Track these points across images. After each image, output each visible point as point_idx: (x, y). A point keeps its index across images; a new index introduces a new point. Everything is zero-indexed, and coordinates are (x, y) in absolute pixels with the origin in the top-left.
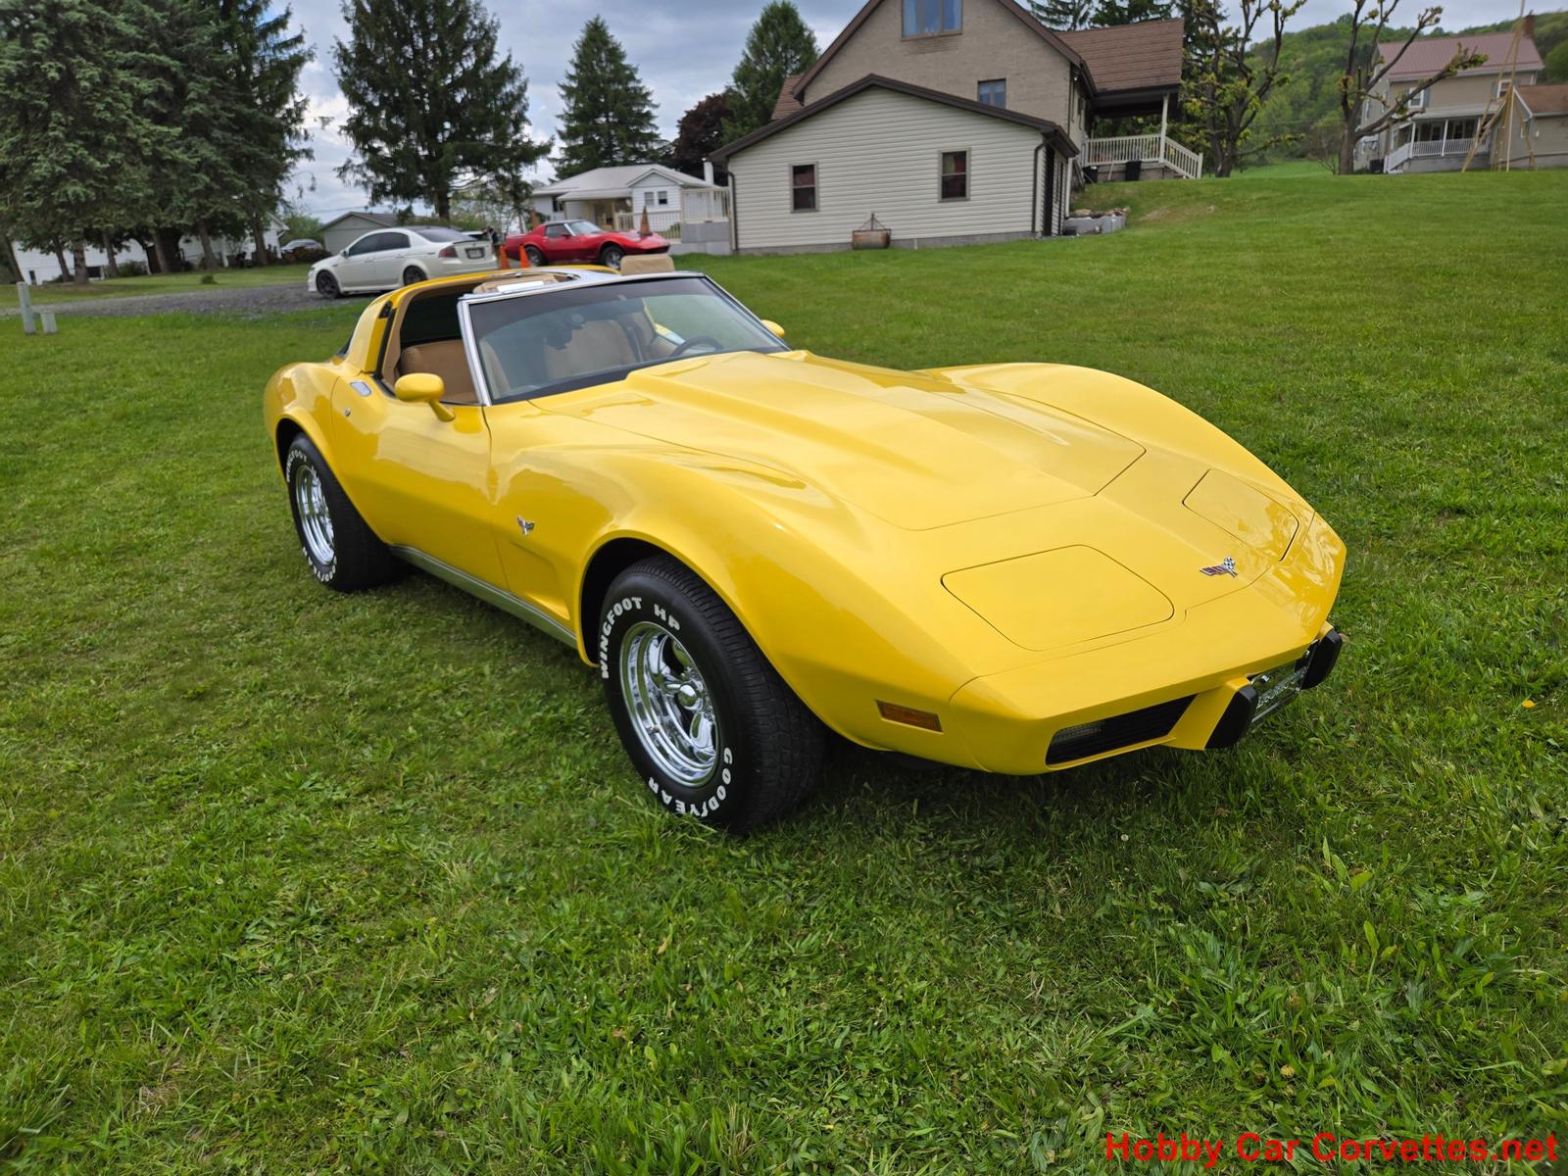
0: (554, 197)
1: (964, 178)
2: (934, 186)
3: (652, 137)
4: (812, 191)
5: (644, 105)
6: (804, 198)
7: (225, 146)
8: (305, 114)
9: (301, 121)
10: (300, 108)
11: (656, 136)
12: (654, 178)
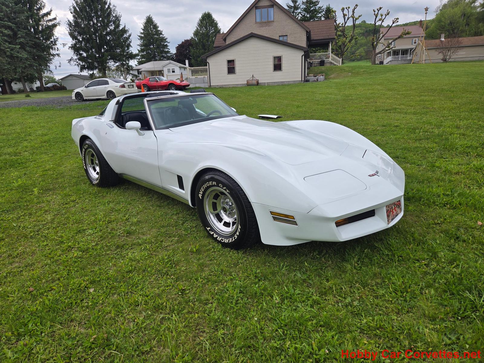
0: (138, 70)
1: (281, 64)
2: (272, 67)
3: (168, 52)
4: (234, 68)
5: (165, 42)
6: (231, 70)
7: (30, 52)
8: (57, 43)
9: (56, 45)
10: (55, 41)
11: (170, 52)
12: (170, 64)
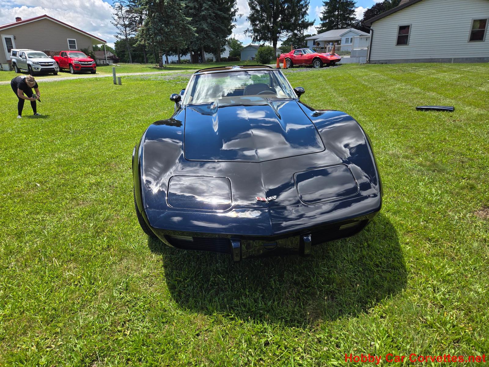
0: (314, 40)
1: (483, 32)
2: (467, 35)
4: (407, 37)
6: (403, 40)
10: (235, 11)
12: (351, 33)
